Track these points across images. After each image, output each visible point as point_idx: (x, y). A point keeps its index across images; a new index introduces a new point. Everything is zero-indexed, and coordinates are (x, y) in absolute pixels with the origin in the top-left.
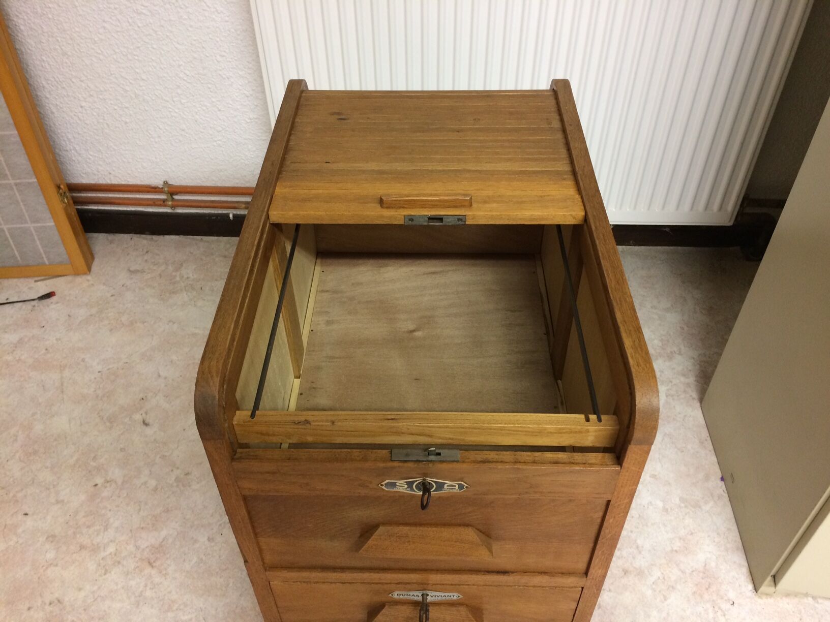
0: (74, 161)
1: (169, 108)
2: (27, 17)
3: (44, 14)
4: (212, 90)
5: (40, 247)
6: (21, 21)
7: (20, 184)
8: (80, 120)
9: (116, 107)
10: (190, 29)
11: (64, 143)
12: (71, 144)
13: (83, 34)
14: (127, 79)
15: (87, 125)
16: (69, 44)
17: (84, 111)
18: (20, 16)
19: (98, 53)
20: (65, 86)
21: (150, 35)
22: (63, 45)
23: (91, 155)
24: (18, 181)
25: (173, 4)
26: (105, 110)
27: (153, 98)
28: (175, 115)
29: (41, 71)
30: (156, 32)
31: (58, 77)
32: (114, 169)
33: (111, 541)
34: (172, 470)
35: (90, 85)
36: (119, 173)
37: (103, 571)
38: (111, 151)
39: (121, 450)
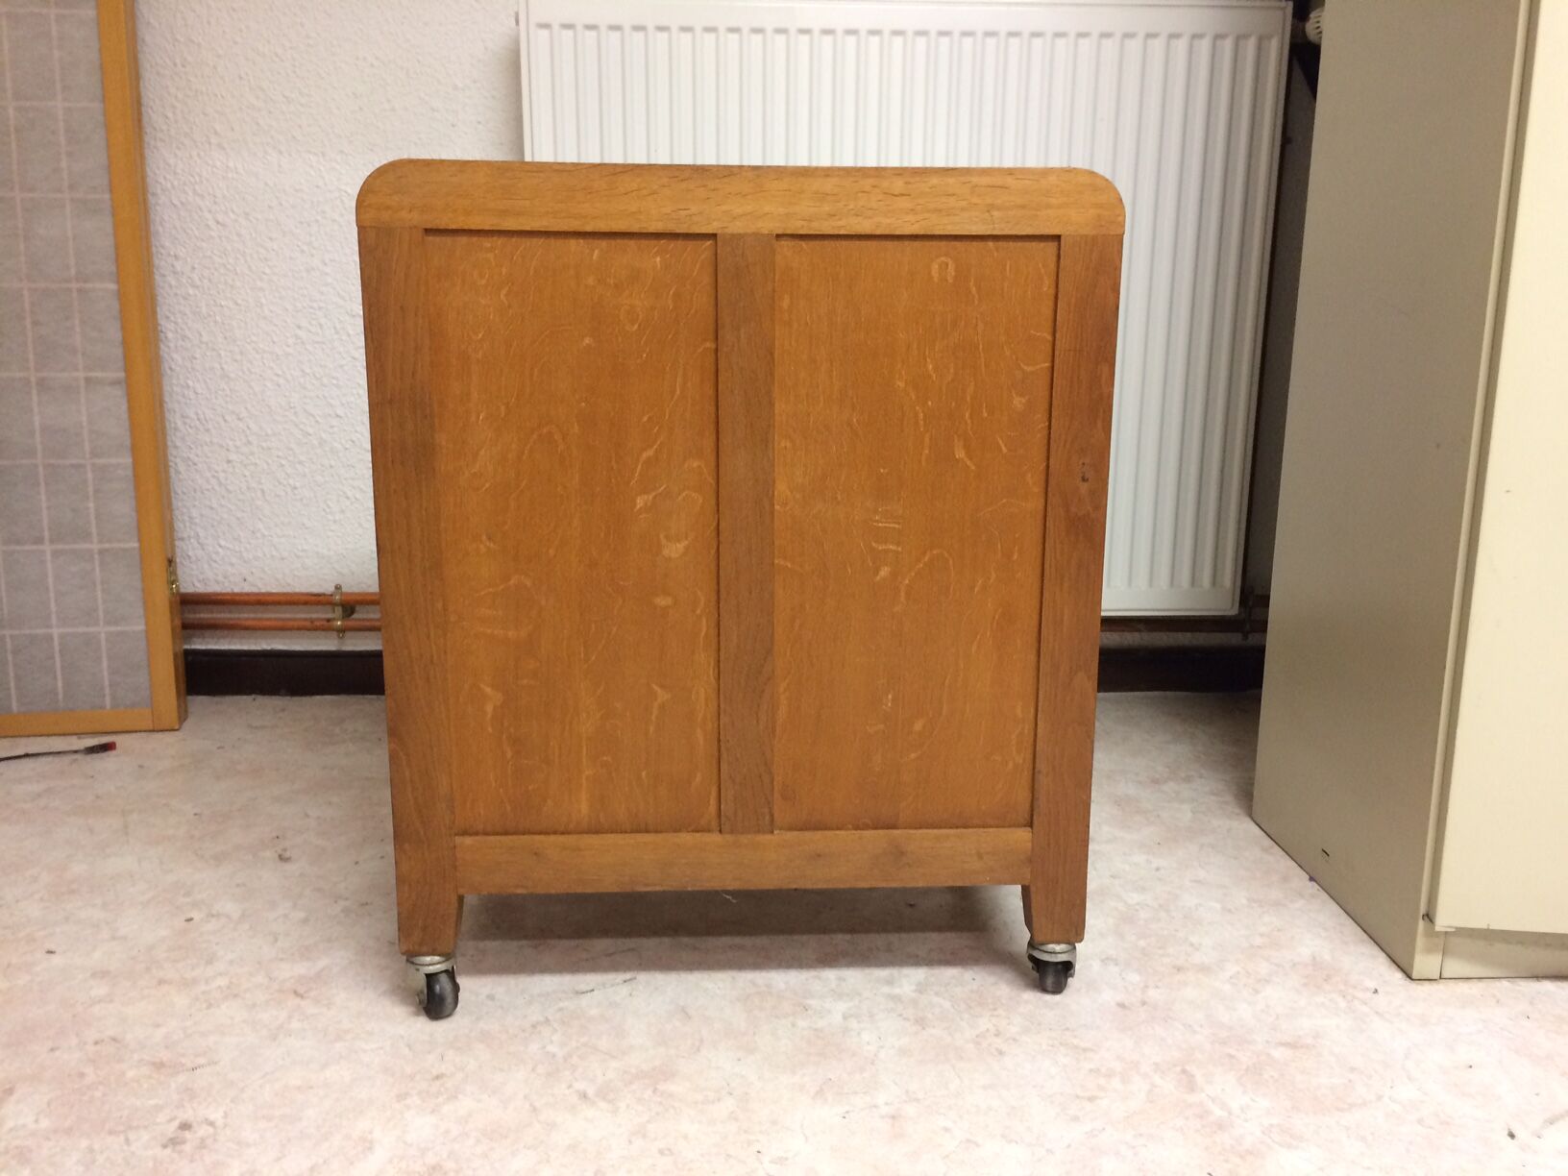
0: (189, 557)
2: (183, 319)
3: (210, 316)
5: (106, 674)
6: (171, 326)
7: (107, 550)
8: (220, 484)
9: (283, 462)
11: (182, 526)
12: (193, 527)
13: (262, 345)
14: (313, 416)
15: (229, 492)
16: (236, 361)
17: (231, 470)
18: (172, 318)
19: (278, 375)
20: (210, 426)
22: (226, 363)
23: (221, 546)
24: (107, 546)
26: (266, 467)
27: (347, 446)
29: (179, 402)
31: (204, 413)
32: (254, 570)
33: (221, 974)
34: (336, 902)
35: (252, 425)
36: (261, 579)
37: (204, 1006)
38: (257, 538)
39: (238, 885)
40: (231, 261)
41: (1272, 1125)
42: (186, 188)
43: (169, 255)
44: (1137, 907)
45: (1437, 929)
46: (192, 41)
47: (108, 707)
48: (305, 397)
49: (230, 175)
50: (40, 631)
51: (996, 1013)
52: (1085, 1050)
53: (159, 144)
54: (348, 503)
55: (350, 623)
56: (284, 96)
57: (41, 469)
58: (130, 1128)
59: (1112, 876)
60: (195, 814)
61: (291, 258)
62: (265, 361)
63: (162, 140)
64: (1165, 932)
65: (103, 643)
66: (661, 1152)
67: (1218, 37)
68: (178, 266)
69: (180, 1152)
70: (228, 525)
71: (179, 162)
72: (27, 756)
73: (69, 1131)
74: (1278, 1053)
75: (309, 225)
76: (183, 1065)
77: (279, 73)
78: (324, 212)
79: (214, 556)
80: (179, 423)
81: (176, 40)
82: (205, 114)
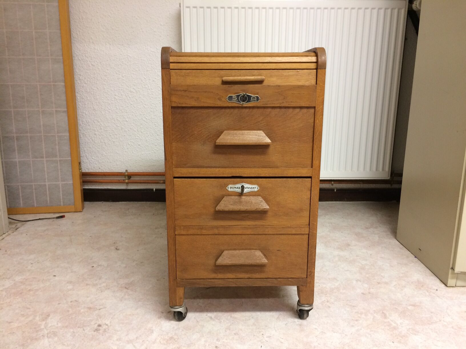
0: (84, 162)
1: (135, 134)
2: (82, 93)
3: (90, 92)
4: (156, 125)
5: (61, 195)
6: (79, 95)
7: (62, 160)
8: (93, 141)
9: (111, 134)
10: (152, 99)
11: (82, 153)
12: (85, 153)
13: (105, 101)
14: (119, 121)
15: (96, 143)
16: (97, 105)
17: (96, 137)
18: (79, 93)
19: (109, 109)
20: (90, 124)
21: (134, 101)
22: (95, 106)
23: (93, 159)
24: (62, 159)
25: (146, 88)
26: (106, 136)
27: (129, 130)
28: (138, 138)
29: (81, 117)
30: (136, 99)
31: (88, 120)
32: (102, 166)
33: (104, 282)
34: (134, 262)
35: (102, 124)
36: (104, 168)
37: (100, 291)
38: (103, 156)
39: (105, 257)
40: (96, 76)
41: (409, 328)
42: (83, 55)
43: (78, 74)
44: (365, 265)
45: (456, 272)
46: (85, 12)
47: (62, 205)
48: (117, 115)
49: (96, 51)
50: (43, 183)
51: (326, 295)
52: (354, 306)
53: (75, 42)
54: (129, 146)
55: (129, 181)
56: (111, 28)
57: (43, 137)
58: (84, 326)
59: (357, 256)
60: (90, 236)
61: (113, 75)
62: (106, 105)
63: (76, 41)
64: (374, 273)
65: (61, 187)
66: (235, 334)
67: (386, 9)
68: (81, 78)
69: (99, 333)
70: (95, 152)
71: (81, 47)
72: (40, 219)
73: (66, 327)
74: (410, 308)
75: (118, 66)
76: (97, 308)
77: (110, 21)
78: (123, 62)
79: (91, 162)
80: (81, 123)
81: (80, 12)
82: (88, 33)
